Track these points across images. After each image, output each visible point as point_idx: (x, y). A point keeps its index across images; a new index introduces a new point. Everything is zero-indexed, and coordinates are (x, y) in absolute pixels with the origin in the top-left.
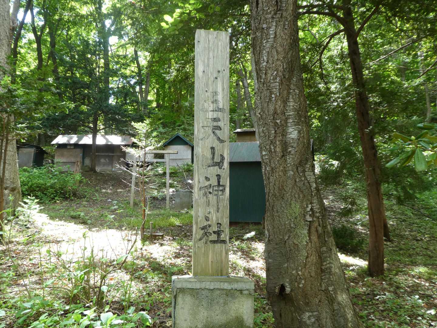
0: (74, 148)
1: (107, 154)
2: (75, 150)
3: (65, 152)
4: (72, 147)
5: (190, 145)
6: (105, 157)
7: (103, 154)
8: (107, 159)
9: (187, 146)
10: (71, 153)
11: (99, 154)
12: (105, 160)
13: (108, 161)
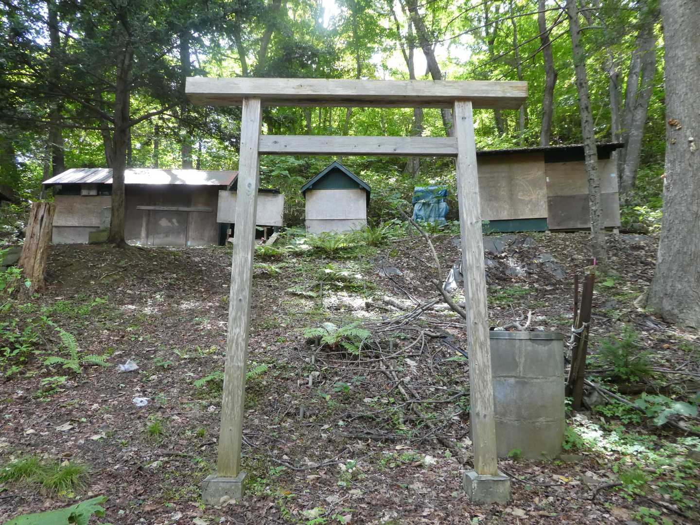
0: (98, 195)
1: (174, 208)
2: (98, 198)
3: (76, 202)
4: (93, 193)
5: (363, 189)
6: (169, 214)
7: (165, 208)
8: (174, 221)
9: (354, 191)
10: (89, 206)
11: (157, 208)
12: (170, 221)
13: (176, 224)
